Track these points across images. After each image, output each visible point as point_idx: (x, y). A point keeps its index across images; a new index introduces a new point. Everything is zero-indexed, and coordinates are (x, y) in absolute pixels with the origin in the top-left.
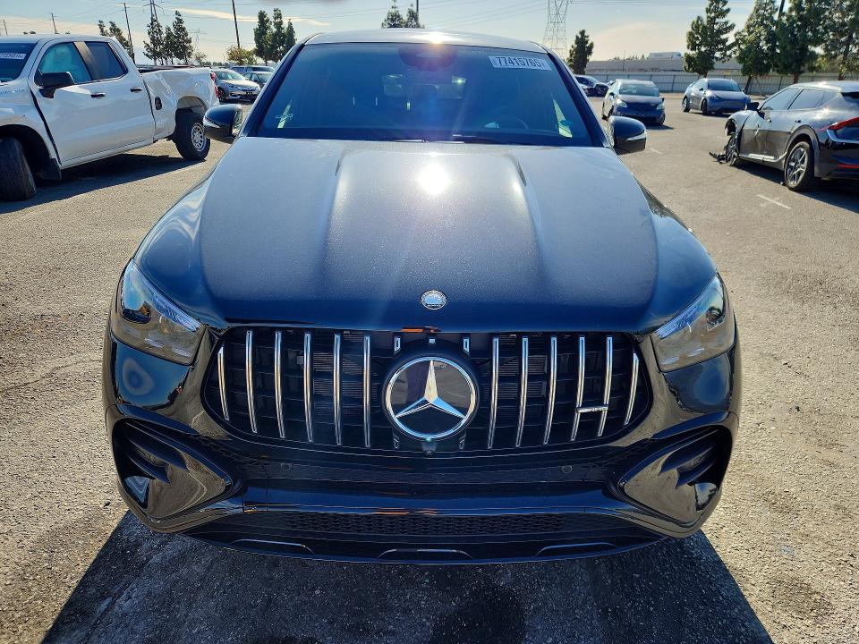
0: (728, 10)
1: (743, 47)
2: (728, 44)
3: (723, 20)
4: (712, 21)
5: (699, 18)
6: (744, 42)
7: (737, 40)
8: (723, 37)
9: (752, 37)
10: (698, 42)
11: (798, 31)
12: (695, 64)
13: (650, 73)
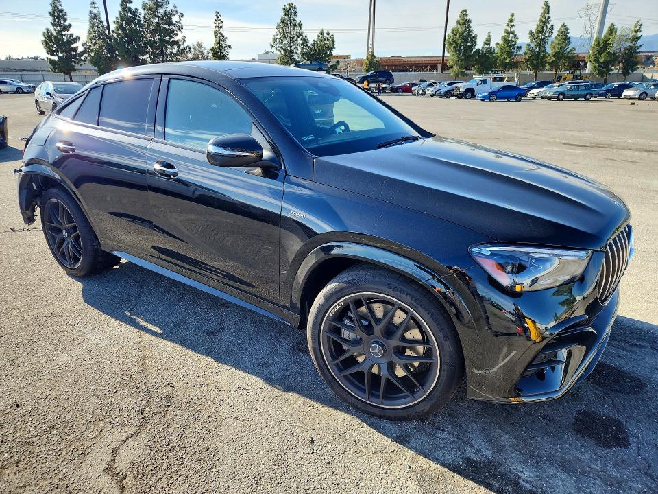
0: (70, 26)
1: (92, 54)
2: (79, 51)
3: (69, 33)
4: (59, 32)
5: (48, 30)
6: (92, 51)
7: (85, 48)
8: (74, 46)
9: (96, 47)
10: (54, 49)
11: (128, 45)
12: (59, 67)
13: (20, 73)
